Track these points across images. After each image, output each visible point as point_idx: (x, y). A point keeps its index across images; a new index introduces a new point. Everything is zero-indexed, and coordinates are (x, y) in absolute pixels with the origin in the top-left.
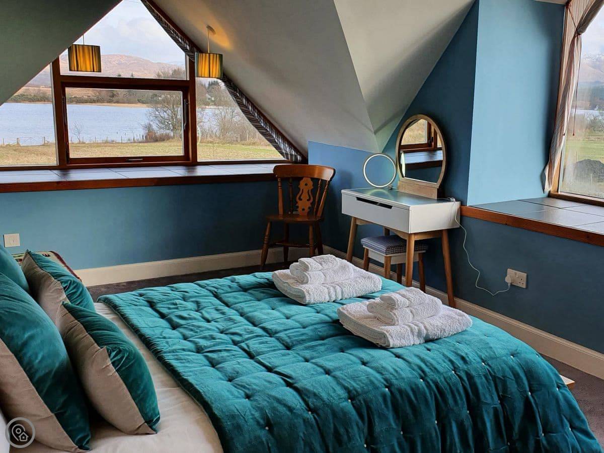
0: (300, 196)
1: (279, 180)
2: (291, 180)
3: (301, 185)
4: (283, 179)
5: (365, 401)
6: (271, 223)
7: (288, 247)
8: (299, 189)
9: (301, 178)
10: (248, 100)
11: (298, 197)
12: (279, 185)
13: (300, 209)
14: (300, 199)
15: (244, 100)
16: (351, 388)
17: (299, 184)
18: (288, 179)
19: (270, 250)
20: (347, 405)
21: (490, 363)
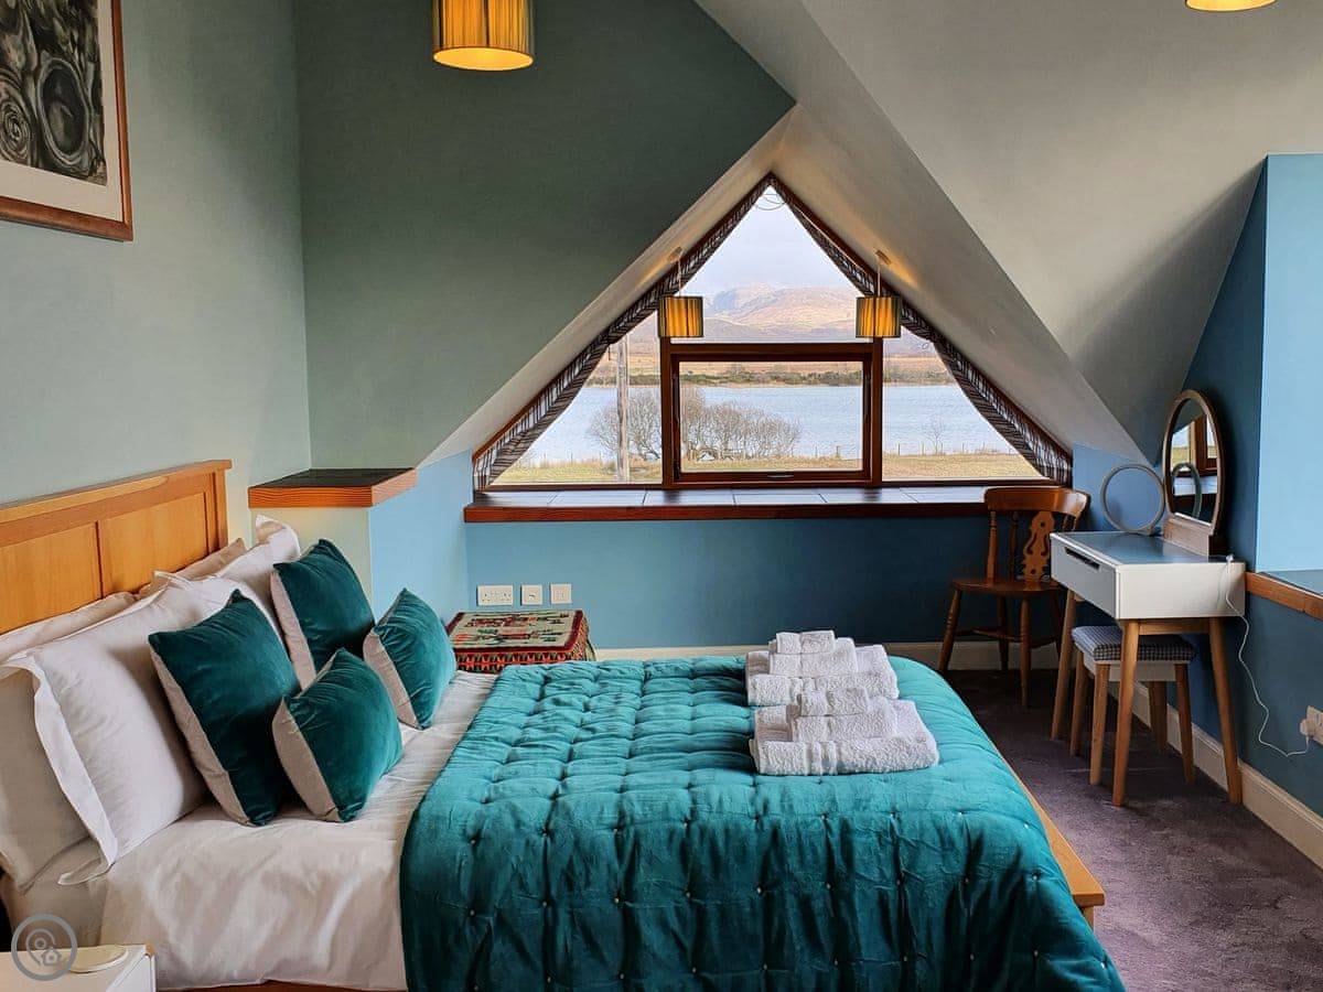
0: (1031, 546)
1: (993, 514)
2: (1015, 516)
3: (1034, 525)
4: (1000, 514)
5: (637, 835)
6: (960, 593)
7: (1008, 641)
8: (1030, 533)
9: (1034, 513)
10: (978, 372)
11: (1026, 547)
12: (993, 524)
13: (1027, 571)
14: (1030, 552)
15: (970, 373)
16: (628, 813)
17: (1031, 523)
18: (1009, 513)
19: (956, 645)
20: (607, 837)
21: (902, 817)
